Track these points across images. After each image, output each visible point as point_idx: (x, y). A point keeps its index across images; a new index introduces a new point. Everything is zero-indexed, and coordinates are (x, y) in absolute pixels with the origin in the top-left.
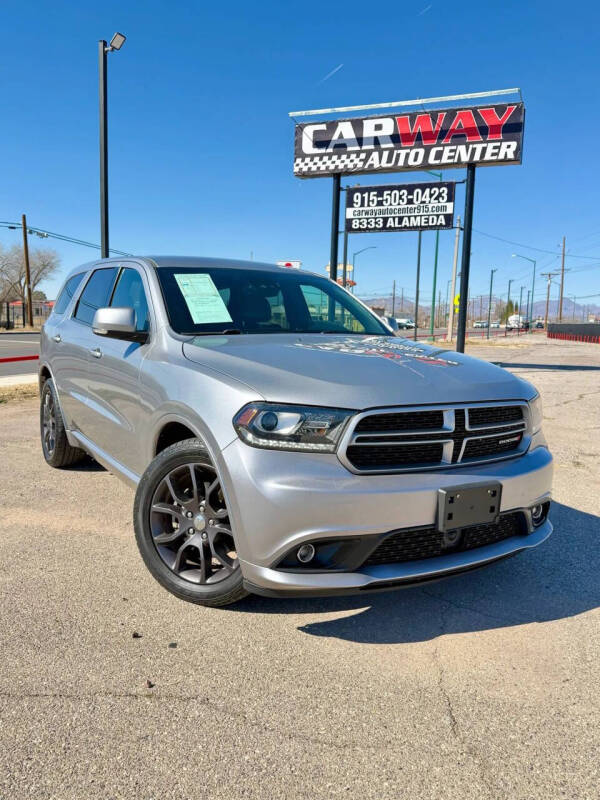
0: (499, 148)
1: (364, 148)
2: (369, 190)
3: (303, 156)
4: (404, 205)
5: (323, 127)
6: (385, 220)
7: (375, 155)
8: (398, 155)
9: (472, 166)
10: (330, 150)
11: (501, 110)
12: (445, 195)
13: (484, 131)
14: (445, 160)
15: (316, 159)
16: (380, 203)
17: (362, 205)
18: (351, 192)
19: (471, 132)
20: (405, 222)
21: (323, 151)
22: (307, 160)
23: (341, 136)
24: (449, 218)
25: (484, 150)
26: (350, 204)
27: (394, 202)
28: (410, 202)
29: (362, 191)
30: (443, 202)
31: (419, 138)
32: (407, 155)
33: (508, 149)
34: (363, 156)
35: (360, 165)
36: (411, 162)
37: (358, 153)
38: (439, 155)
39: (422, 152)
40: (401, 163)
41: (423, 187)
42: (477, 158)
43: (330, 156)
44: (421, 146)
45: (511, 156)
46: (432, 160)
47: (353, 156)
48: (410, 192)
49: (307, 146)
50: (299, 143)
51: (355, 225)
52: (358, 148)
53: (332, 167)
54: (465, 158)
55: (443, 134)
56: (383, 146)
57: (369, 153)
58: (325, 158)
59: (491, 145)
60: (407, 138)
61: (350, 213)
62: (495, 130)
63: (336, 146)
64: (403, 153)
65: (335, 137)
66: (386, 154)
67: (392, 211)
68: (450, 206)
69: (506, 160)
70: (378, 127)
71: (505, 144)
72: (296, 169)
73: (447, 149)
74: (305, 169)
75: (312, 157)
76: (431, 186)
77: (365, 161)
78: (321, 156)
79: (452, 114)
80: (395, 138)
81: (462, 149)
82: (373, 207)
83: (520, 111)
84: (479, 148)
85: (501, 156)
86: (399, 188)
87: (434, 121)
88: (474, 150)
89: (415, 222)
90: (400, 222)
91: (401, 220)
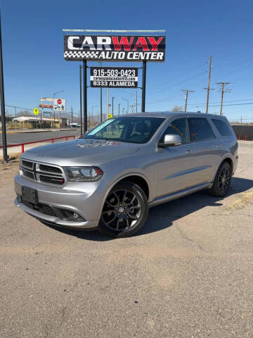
0: (156, 54)
1: (98, 49)
2: (101, 68)
3: (69, 51)
4: (116, 76)
5: (78, 38)
6: (109, 82)
7: (103, 53)
8: (114, 54)
9: (145, 61)
10: (82, 49)
11: (157, 38)
12: (134, 73)
13: (150, 47)
14: (134, 58)
15: (75, 52)
16: (106, 75)
17: (98, 75)
18: (92, 69)
19: (145, 47)
20: (117, 83)
21: (78, 49)
22: (71, 52)
23: (87, 43)
24: (136, 83)
25: (150, 55)
26: (92, 74)
27: (112, 75)
28: (119, 75)
29: (97, 68)
30: (133, 76)
31: (122, 48)
32: (118, 54)
33: (160, 55)
34: (97, 53)
35: (96, 57)
36: (119, 57)
37: (95, 52)
38: (131, 56)
39: (124, 53)
40: (115, 57)
41: (125, 69)
42: (147, 58)
43: (82, 52)
44: (123, 51)
45: (161, 58)
46: (128, 58)
47: (93, 53)
48: (119, 71)
49: (70, 46)
50: (66, 44)
51: (95, 84)
52: (95, 49)
53: (83, 57)
54: (143, 58)
55: (133, 46)
56: (107, 49)
57: (100, 52)
58: (80, 52)
59: (153, 53)
60: (117, 47)
61: (92, 78)
62: (155, 47)
63: (84, 47)
64: (116, 53)
65: (84, 43)
66: (108, 53)
67: (111, 79)
68: (136, 78)
69: (159, 60)
70: (104, 41)
71: (159, 53)
72: (65, 56)
73: (135, 53)
74: (70, 56)
75: (73, 51)
76: (128, 69)
77: (99, 55)
78: (77, 51)
79: (136, 38)
80: (112, 46)
81: (141, 54)
82: (103, 76)
83: (164, 40)
84: (148, 54)
85: (157, 58)
86: (114, 69)
87: (129, 40)
88: (146, 55)
89: (121, 84)
90: (115, 84)
91: (115, 83)
